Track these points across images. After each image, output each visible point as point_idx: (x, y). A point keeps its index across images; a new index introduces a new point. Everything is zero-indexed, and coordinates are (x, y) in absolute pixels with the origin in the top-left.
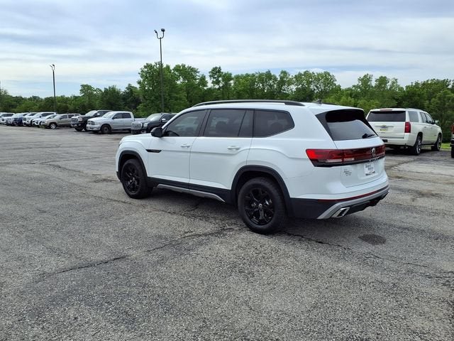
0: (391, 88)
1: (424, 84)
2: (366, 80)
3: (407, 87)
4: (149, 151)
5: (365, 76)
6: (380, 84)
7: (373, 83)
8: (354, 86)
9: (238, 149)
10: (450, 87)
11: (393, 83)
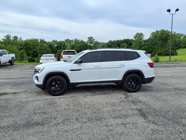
0: (19, 41)
1: (30, 40)
2: (8, 37)
3: (24, 41)
4: (71, 70)
5: (8, 35)
6: (15, 39)
7: (12, 38)
8: (3, 39)
9: (123, 65)
10: (39, 42)
11: (20, 39)
